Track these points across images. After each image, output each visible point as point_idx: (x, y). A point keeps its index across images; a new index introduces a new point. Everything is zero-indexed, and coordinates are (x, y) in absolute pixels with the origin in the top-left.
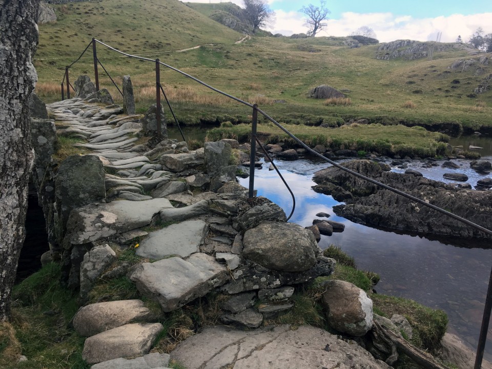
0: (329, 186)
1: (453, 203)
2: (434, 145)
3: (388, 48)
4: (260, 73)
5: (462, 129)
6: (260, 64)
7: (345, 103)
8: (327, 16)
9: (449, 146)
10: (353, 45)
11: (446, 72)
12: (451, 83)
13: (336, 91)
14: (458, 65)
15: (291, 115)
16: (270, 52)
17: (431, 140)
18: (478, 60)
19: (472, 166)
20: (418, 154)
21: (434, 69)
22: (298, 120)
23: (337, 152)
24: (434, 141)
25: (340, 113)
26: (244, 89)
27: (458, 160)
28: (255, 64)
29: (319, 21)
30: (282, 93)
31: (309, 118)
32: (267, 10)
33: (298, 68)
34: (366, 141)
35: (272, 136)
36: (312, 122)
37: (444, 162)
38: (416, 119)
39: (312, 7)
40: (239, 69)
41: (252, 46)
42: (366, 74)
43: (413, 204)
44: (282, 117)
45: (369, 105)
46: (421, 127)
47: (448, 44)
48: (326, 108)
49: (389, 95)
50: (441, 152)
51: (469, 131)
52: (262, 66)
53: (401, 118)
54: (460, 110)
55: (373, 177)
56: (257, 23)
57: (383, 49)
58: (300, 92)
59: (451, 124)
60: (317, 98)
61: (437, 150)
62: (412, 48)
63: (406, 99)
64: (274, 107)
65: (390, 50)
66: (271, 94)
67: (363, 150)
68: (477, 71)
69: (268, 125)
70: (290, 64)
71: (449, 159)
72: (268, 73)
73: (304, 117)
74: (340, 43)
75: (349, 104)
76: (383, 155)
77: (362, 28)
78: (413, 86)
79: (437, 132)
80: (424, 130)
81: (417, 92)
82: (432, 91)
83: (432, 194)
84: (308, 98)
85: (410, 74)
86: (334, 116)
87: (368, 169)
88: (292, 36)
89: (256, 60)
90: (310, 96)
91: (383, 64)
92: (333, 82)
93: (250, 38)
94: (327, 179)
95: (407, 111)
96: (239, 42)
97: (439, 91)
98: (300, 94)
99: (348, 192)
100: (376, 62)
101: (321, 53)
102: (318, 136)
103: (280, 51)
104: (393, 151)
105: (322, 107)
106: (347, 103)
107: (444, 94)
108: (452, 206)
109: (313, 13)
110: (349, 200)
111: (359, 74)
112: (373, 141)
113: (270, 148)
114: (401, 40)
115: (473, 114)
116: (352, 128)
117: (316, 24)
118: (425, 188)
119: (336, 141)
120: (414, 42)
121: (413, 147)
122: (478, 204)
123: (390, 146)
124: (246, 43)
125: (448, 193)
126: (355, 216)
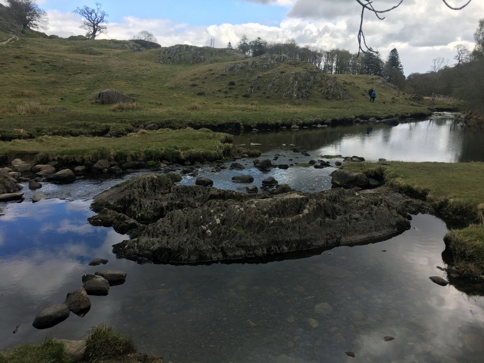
0: (110, 214)
1: (244, 219)
2: (220, 147)
3: (169, 52)
4: (33, 77)
5: (242, 127)
6: (33, 68)
7: (133, 108)
8: (105, 18)
9: (234, 146)
10: (135, 48)
11: (223, 75)
12: (228, 84)
13: (123, 96)
14: (232, 69)
15: (72, 124)
16: (44, 54)
17: (217, 143)
18: (247, 63)
19: (256, 164)
20: (207, 158)
21: (212, 72)
22: (80, 130)
23: (124, 165)
24: (220, 143)
25: (129, 119)
26: (13, 97)
27: (242, 159)
28: (25, 67)
29: (97, 23)
30: (62, 99)
31: (93, 126)
32: (36, 9)
33: (79, 72)
34: (154, 150)
35: (40, 154)
36: (97, 130)
37: (231, 163)
38: (202, 120)
39: (87, 8)
40: (7, 73)
41: (20, 48)
42: (151, 77)
43: (203, 227)
44: (60, 127)
45: (158, 109)
46: (207, 129)
47: (221, 49)
48: (113, 114)
49: (175, 97)
50: (227, 152)
51: (248, 129)
52: (36, 69)
53: (189, 120)
54: (239, 109)
55: (162, 194)
56: (26, 23)
57: (164, 53)
58: (83, 98)
59: (233, 123)
60: (103, 103)
61: (223, 152)
62: (191, 52)
63: (192, 102)
64: (50, 117)
65: (172, 54)
66: (47, 102)
67: (152, 160)
68: (248, 74)
69: (37, 141)
70: (68, 68)
71: (235, 159)
72: (43, 78)
73: (87, 126)
74: (123, 46)
75: (138, 108)
76: (174, 163)
77: (142, 33)
78: (196, 88)
79: (221, 133)
80: (210, 132)
81: (200, 94)
82: (214, 92)
83: (222, 210)
84: (92, 103)
85: (193, 77)
86: (122, 122)
87: (155, 185)
88: (70, 37)
89: (26, 63)
90: (94, 101)
91: (167, 68)
92: (118, 86)
93: (18, 39)
94: (108, 206)
95: (193, 113)
96: (4, 43)
97: (219, 93)
98: (83, 100)
99: (132, 221)
100: (160, 66)
101: (103, 56)
102: (99, 150)
103: (56, 54)
104: (183, 158)
105: (109, 113)
106: (135, 108)
107: (223, 95)
108: (242, 222)
109: (90, 15)
110: (134, 231)
111: (144, 77)
112: (162, 149)
113: (39, 170)
114: (180, 45)
115: (249, 113)
116: (140, 136)
117: (94, 27)
118: (215, 204)
119: (121, 154)
120: (192, 46)
121: (201, 152)
122: (267, 216)
123: (179, 153)
124: (13, 44)
125: (237, 206)
126: (139, 255)
